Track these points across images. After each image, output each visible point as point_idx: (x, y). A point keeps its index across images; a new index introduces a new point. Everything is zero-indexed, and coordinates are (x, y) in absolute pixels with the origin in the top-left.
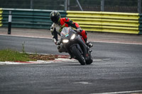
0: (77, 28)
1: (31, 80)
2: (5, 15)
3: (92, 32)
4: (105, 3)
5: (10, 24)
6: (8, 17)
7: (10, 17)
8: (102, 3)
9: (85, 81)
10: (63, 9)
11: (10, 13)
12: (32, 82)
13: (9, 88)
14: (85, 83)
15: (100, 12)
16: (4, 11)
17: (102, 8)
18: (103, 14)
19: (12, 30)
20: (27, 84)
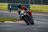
0: (27, 10)
1: (17, 28)
2: (9, 6)
3: (38, 12)
4: (43, 2)
5: (10, 9)
6: (10, 7)
7: (11, 6)
8: (42, 2)
9: (36, 28)
10: (29, 4)
11: (11, 5)
12: (18, 29)
13: (10, 31)
14: (36, 29)
15: (41, 5)
16: (9, 4)
17: (42, 4)
18: (42, 6)
19: (11, 11)
20: (16, 29)
